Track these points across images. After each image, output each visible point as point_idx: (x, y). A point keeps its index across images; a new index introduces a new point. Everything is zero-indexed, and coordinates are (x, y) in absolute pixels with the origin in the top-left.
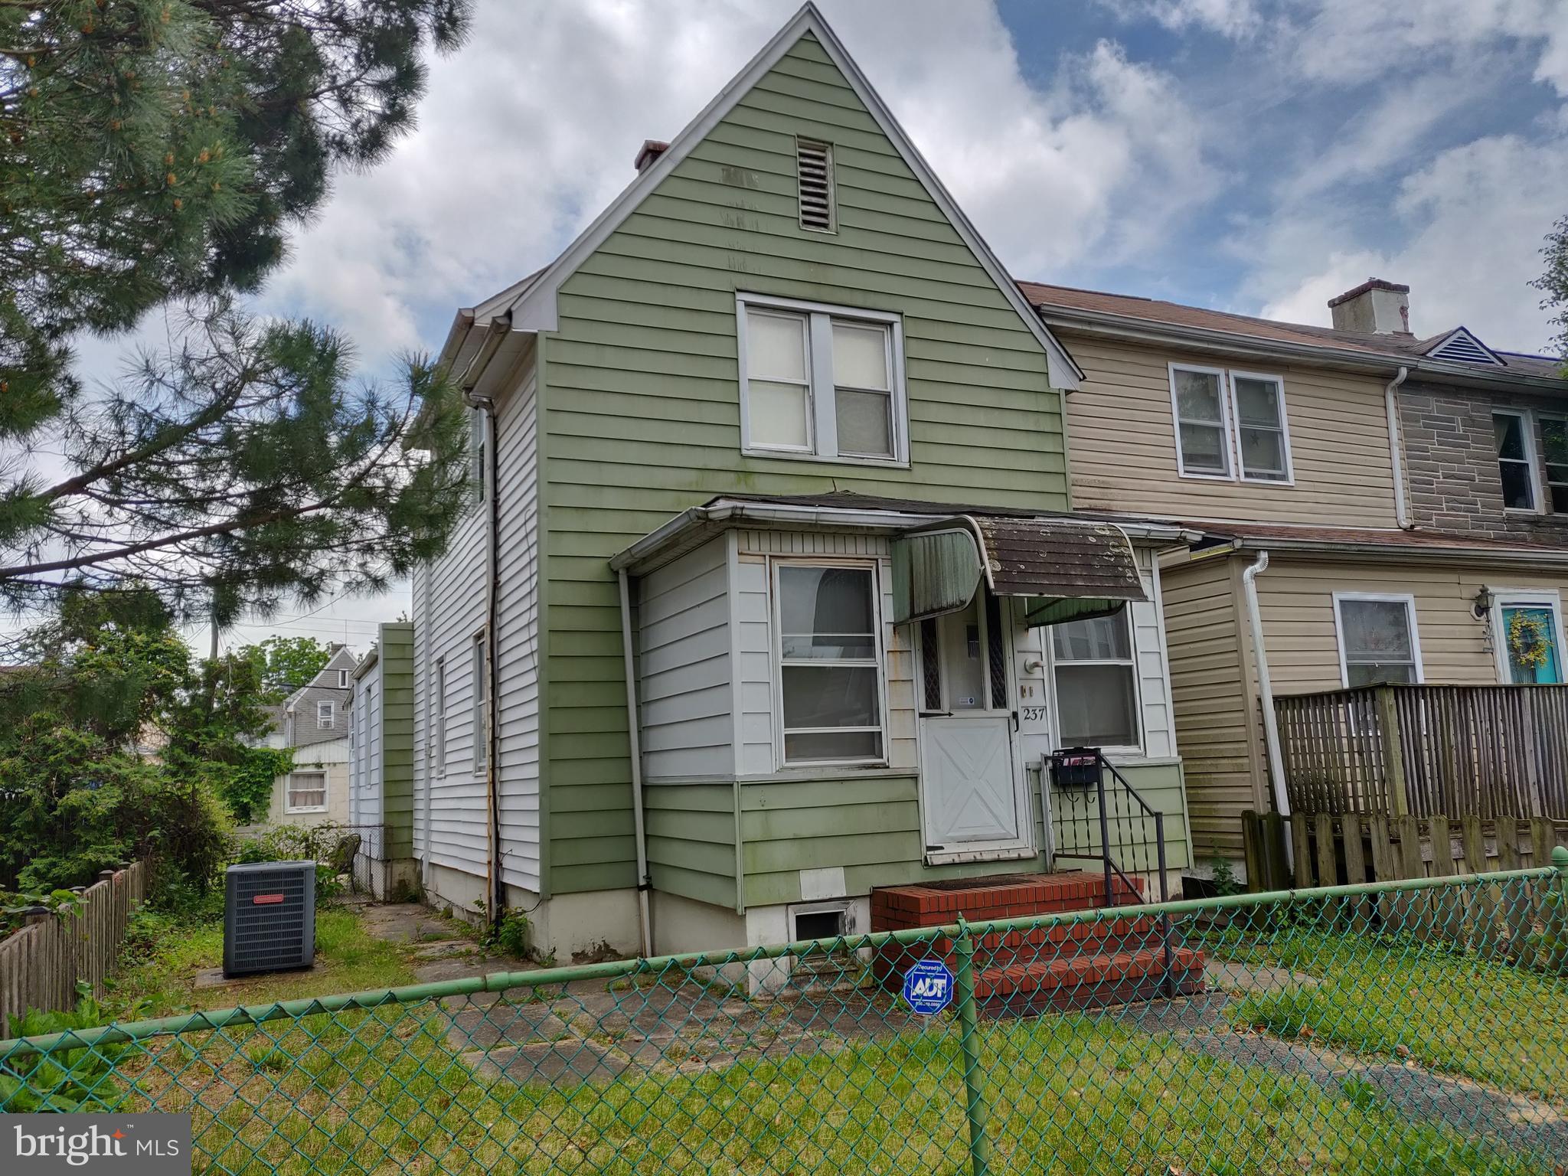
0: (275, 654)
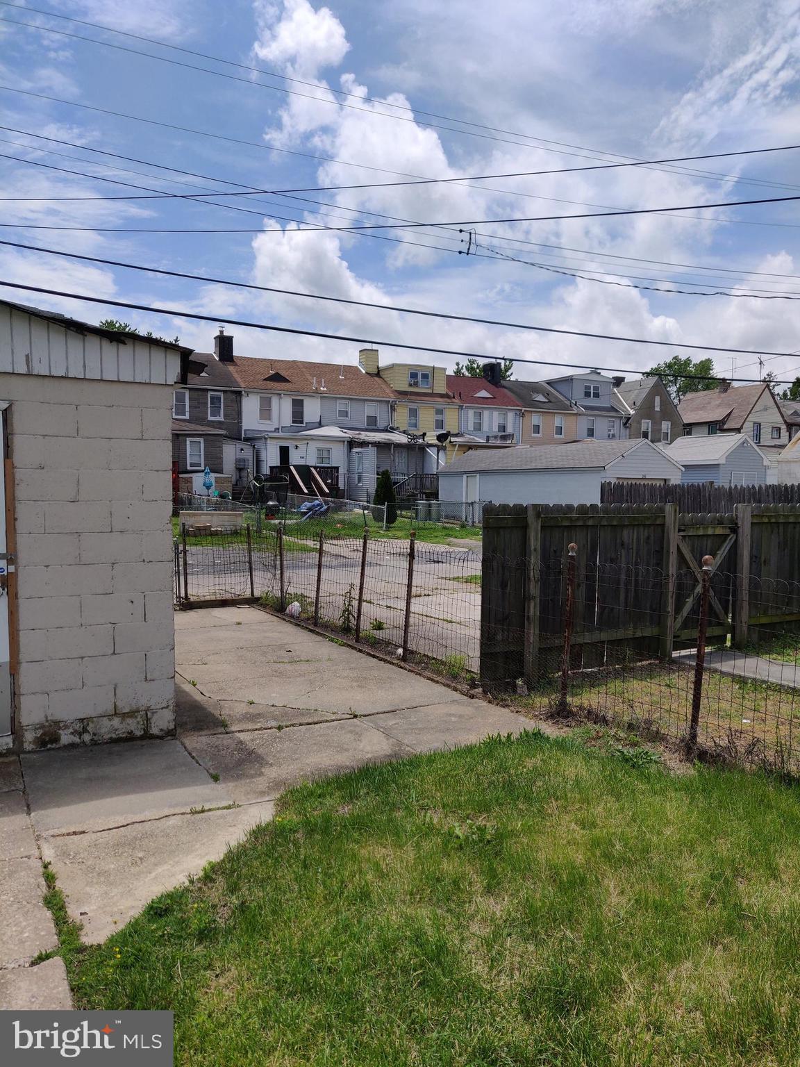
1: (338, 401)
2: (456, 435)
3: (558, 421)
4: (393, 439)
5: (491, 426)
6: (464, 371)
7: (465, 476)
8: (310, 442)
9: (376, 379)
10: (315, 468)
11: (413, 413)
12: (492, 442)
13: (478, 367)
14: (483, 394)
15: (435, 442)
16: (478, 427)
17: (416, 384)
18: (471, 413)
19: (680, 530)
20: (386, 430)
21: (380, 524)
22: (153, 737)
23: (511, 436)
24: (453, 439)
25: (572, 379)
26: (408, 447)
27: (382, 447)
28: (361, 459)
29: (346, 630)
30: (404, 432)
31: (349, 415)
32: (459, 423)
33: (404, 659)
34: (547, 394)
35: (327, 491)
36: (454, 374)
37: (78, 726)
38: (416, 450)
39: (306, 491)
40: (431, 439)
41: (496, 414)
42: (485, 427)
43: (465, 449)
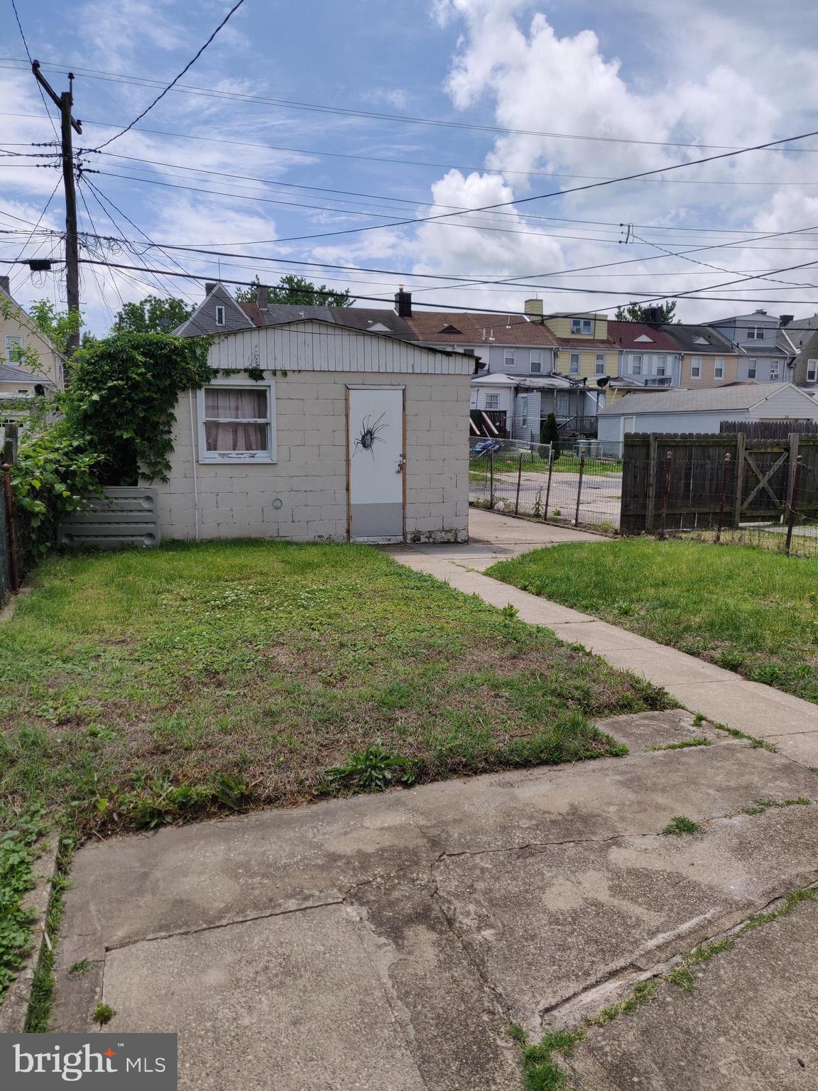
0: (152, 312)
1: (505, 350)
2: (616, 379)
3: (718, 363)
4: (556, 384)
5: (650, 371)
6: (626, 314)
7: (622, 418)
8: (481, 389)
9: (540, 327)
10: (486, 412)
11: (575, 358)
12: (651, 386)
13: (640, 309)
14: (644, 338)
15: (596, 386)
16: (638, 371)
17: (578, 331)
18: (631, 357)
19: (746, 449)
20: (549, 376)
21: (546, 460)
22: (459, 543)
23: (668, 380)
24: (612, 383)
25: (735, 321)
26: (570, 392)
27: (547, 392)
28: (526, 404)
29: (537, 516)
30: (566, 377)
31: (515, 362)
32: (619, 367)
33: (576, 525)
34: (708, 337)
35: (496, 432)
36: (616, 319)
37: (428, 534)
38: (577, 393)
39: (478, 433)
40: (592, 383)
41: (655, 358)
42: (645, 371)
43: (624, 393)
